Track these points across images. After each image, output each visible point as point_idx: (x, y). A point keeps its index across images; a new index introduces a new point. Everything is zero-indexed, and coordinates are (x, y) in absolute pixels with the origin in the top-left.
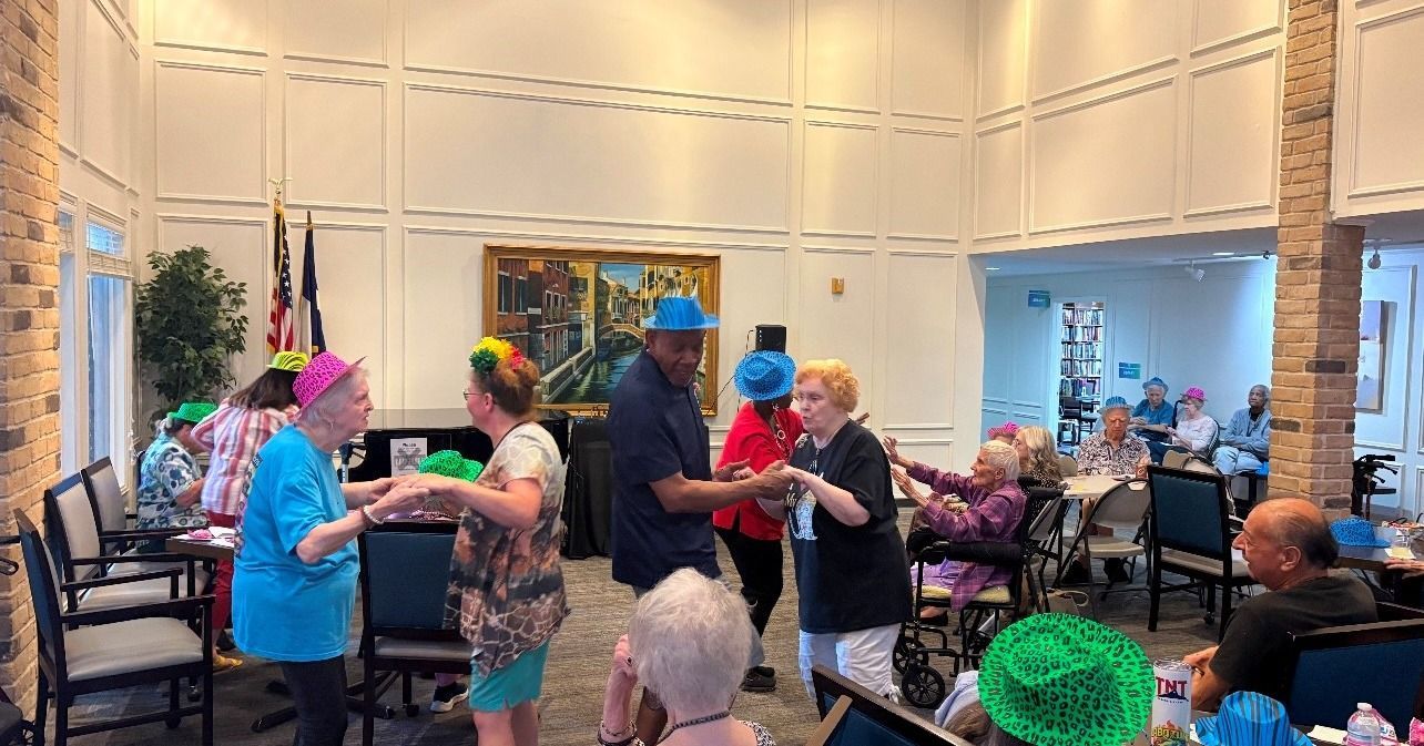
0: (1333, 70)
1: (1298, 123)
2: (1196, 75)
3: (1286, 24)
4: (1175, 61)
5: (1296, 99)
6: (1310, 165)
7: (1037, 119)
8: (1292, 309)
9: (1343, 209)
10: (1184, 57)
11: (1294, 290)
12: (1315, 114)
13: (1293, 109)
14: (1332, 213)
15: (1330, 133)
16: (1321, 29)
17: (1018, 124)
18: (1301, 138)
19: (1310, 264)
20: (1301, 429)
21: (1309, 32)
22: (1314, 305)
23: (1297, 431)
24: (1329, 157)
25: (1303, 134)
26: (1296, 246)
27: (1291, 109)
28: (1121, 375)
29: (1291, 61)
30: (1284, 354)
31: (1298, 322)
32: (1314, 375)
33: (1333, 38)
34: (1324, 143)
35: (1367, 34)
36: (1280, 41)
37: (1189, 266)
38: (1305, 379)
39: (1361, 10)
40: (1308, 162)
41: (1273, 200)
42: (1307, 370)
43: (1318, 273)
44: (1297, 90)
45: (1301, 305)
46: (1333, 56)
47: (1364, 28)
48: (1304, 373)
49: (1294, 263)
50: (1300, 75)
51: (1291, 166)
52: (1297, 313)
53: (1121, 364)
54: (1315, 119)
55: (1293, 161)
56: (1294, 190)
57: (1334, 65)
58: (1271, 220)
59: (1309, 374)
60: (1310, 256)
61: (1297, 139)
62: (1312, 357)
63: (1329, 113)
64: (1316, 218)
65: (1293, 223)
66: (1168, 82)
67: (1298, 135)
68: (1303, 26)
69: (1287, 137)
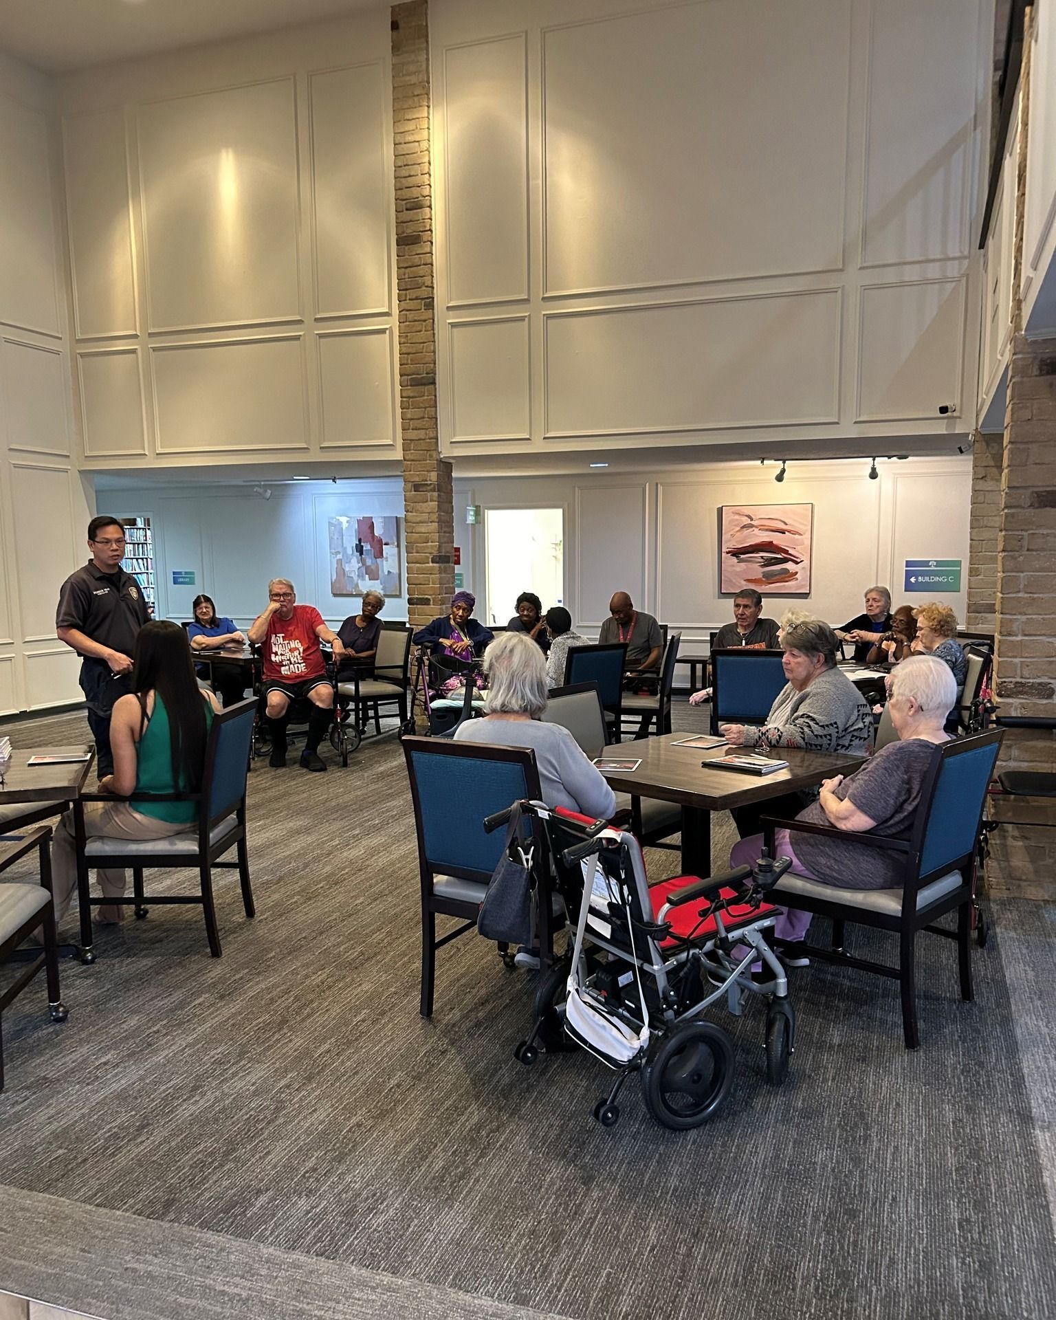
0: (434, 352)
1: (411, 386)
2: (321, 336)
3: (396, 311)
4: (300, 322)
5: (410, 368)
6: (424, 418)
7: (154, 349)
8: (419, 519)
9: (446, 451)
10: (309, 320)
11: (418, 506)
12: (424, 381)
13: (408, 375)
14: (439, 453)
15: (435, 396)
16: (425, 321)
17: (134, 351)
18: (416, 397)
19: (429, 488)
20: (431, 602)
21: (415, 321)
22: (434, 517)
23: (429, 604)
24: (436, 414)
25: (416, 395)
26: (418, 475)
27: (405, 375)
28: (175, 582)
29: (403, 340)
30: (414, 551)
31: (423, 529)
32: (438, 565)
33: (433, 330)
34: (432, 402)
35: (455, 330)
36: (393, 323)
37: (259, 486)
38: (432, 568)
39: (451, 312)
40: (422, 415)
41: (394, 440)
42: (432, 562)
43: (436, 494)
44: (409, 362)
45: (425, 516)
46: (434, 341)
47: (453, 325)
48: (431, 564)
49: (417, 487)
50: (410, 350)
51: (409, 416)
52: (422, 523)
53: (174, 573)
54: (425, 384)
55: (410, 413)
56: (412, 435)
57: (435, 348)
58: (398, 455)
59: (435, 565)
60: (429, 482)
61: (413, 397)
62: (436, 553)
63: (434, 383)
64: (431, 456)
65: (415, 458)
66: (297, 338)
67: (411, 395)
68: (411, 316)
69: (404, 395)
